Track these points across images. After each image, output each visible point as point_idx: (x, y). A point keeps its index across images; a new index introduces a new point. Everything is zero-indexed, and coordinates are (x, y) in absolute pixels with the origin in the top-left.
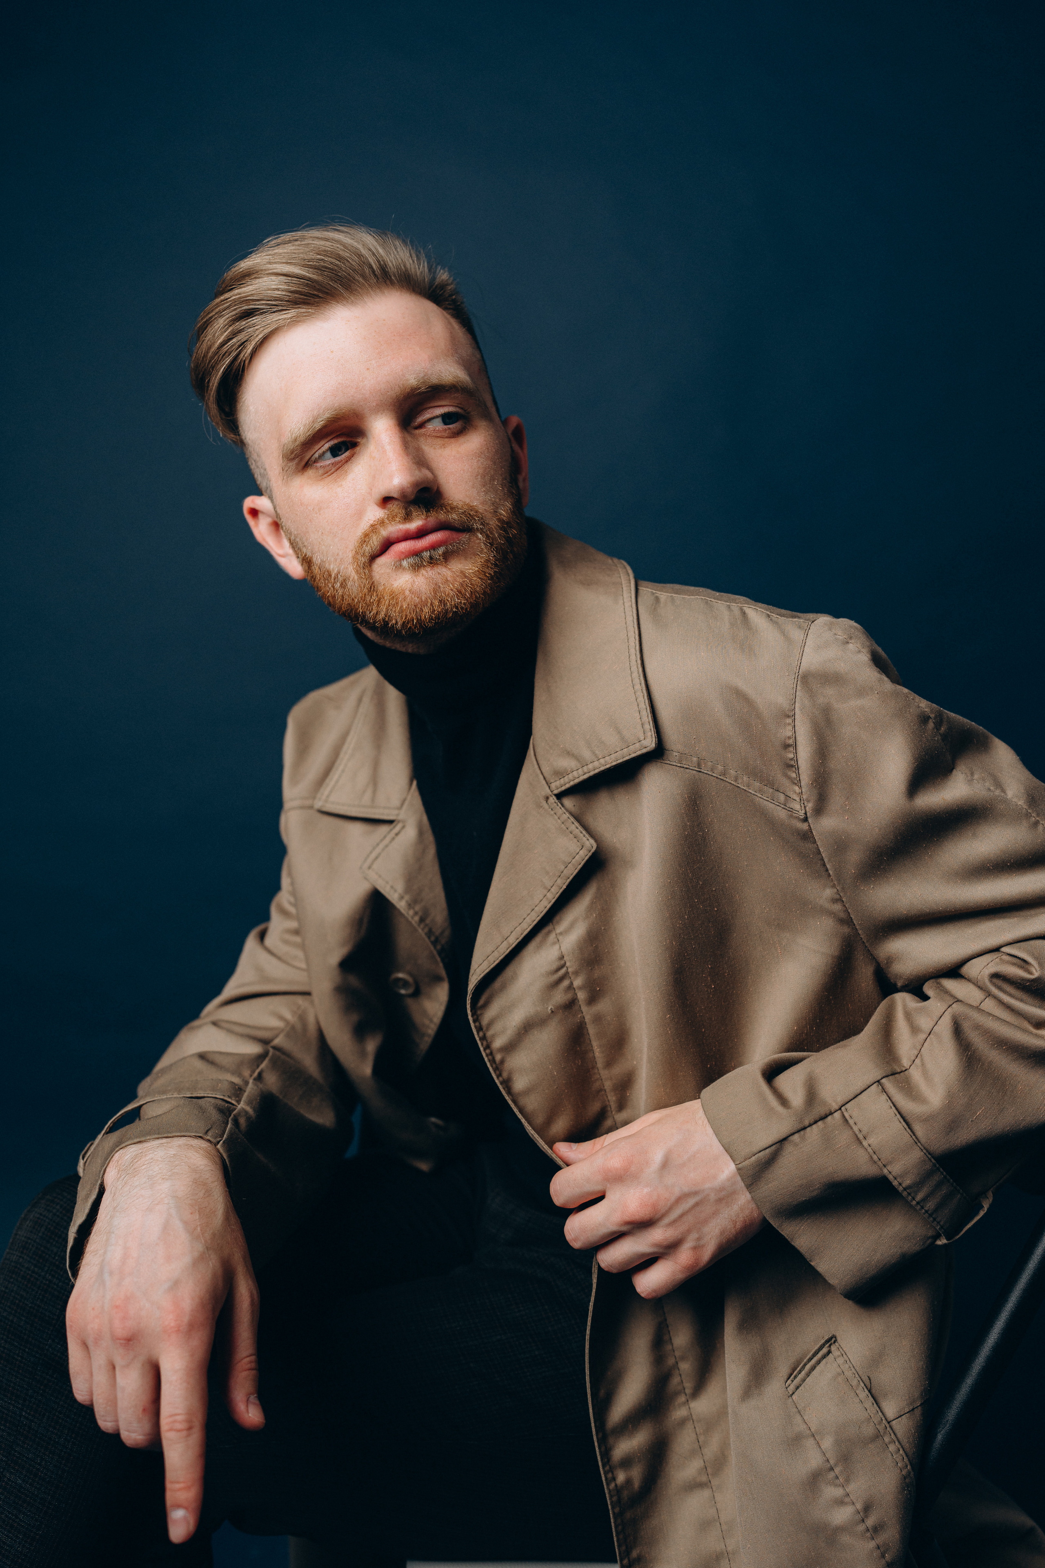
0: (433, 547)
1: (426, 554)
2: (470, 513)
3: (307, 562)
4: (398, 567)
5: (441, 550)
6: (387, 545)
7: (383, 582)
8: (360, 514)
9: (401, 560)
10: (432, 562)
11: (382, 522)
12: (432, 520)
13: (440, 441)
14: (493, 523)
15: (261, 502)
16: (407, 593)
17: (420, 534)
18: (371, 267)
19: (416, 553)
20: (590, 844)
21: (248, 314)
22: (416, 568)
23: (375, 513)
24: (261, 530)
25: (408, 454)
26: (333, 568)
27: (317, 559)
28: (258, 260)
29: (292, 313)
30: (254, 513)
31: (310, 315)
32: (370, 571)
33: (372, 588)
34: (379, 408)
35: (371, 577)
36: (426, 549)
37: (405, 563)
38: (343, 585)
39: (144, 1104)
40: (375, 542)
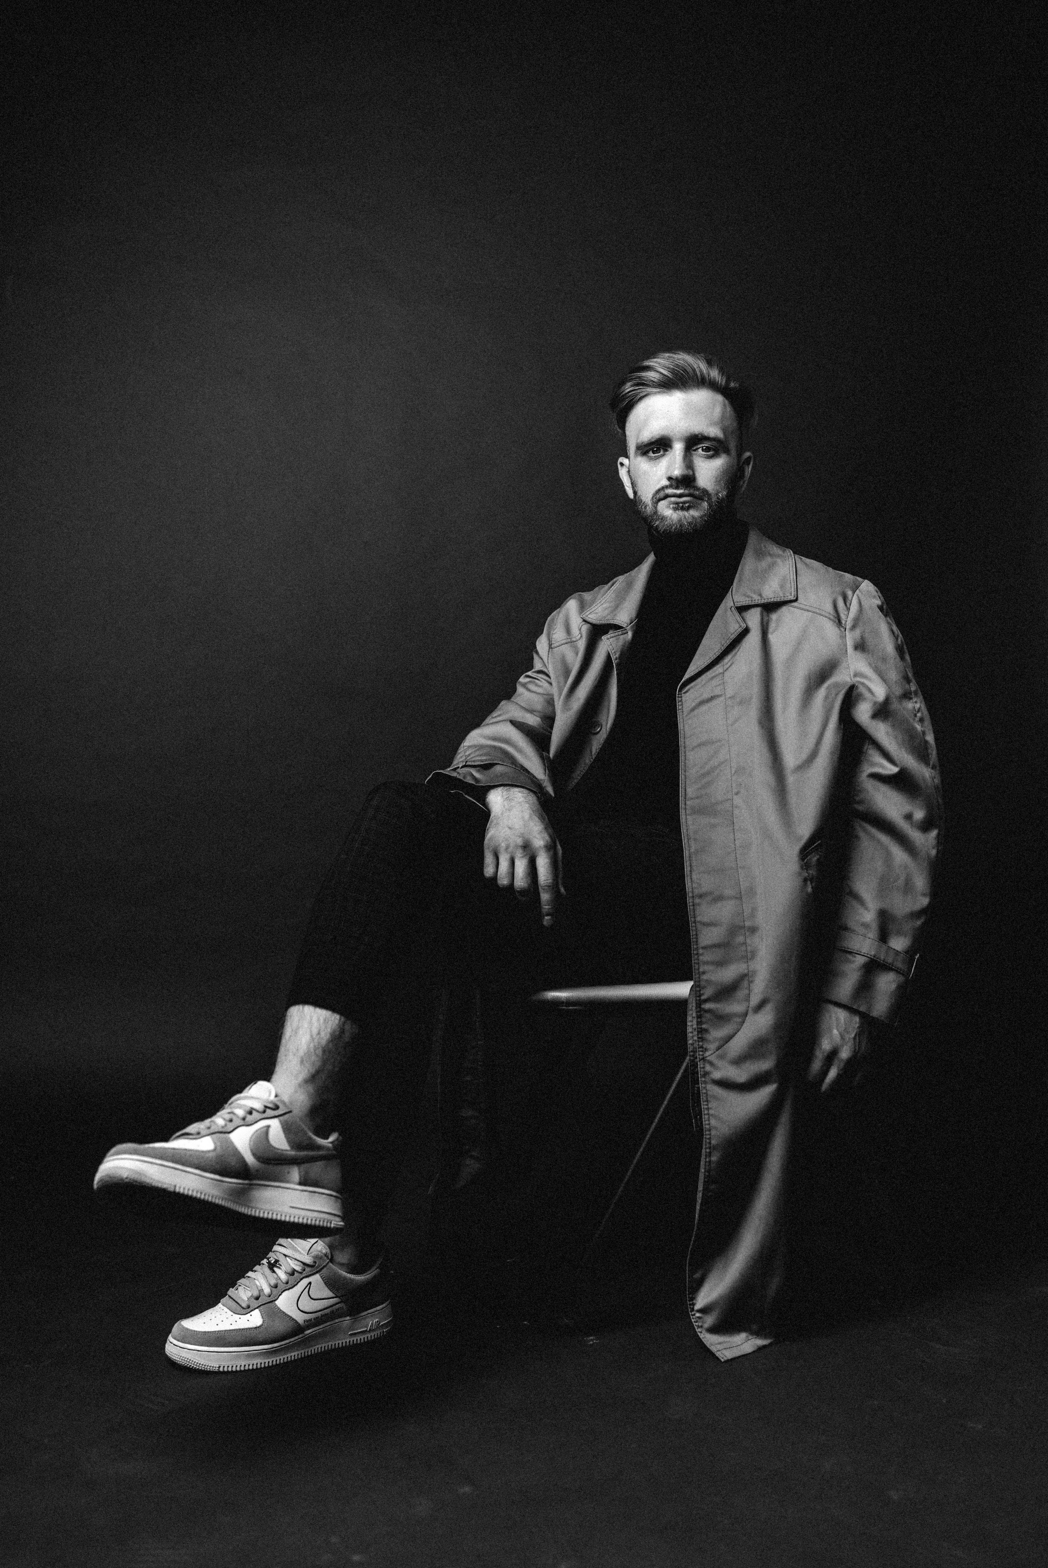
0: (684, 503)
1: (681, 505)
2: (705, 492)
3: (635, 493)
4: (668, 507)
5: (687, 505)
6: (667, 496)
7: (661, 511)
8: (660, 480)
9: (670, 504)
10: (683, 509)
11: (667, 487)
12: (687, 492)
13: (703, 459)
14: (714, 499)
15: (626, 461)
16: (669, 518)
17: (680, 496)
18: (697, 377)
19: (677, 503)
20: (744, 626)
21: (643, 384)
22: (675, 509)
23: (665, 482)
24: (623, 473)
25: (684, 462)
26: (644, 499)
27: (639, 493)
28: (649, 374)
29: (658, 390)
30: (622, 464)
31: (664, 392)
32: (657, 505)
33: (656, 513)
34: (680, 439)
35: (656, 508)
36: (682, 503)
37: (671, 506)
38: (645, 507)
39: (497, 764)
40: (662, 494)
